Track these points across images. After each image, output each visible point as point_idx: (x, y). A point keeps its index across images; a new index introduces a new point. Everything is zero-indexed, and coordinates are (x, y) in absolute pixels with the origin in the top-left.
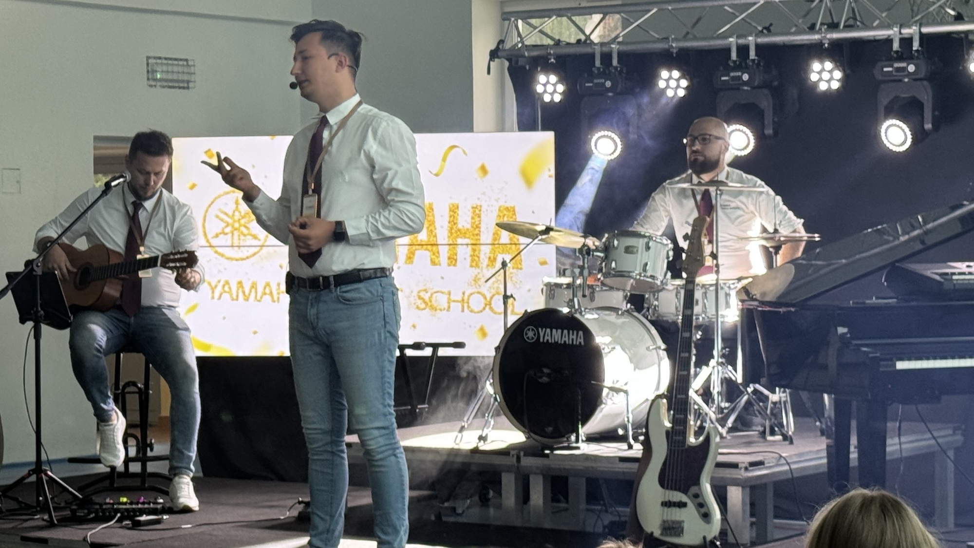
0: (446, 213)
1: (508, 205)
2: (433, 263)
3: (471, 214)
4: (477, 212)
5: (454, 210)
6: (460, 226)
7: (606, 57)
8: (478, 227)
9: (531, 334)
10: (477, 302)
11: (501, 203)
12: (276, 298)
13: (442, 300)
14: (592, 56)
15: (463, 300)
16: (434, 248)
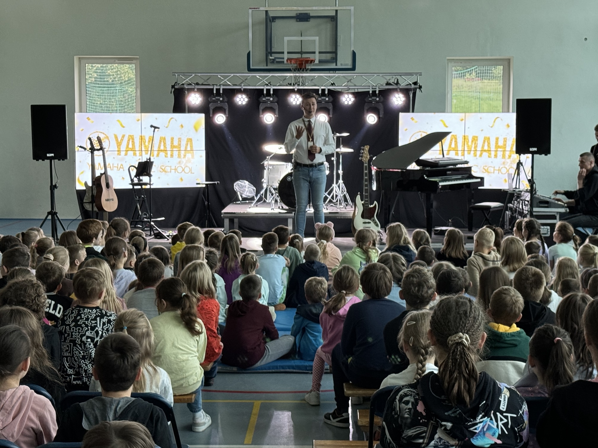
0: (170, 140)
1: (190, 137)
2: (166, 157)
3: (178, 140)
4: (180, 140)
5: (172, 139)
6: (174, 144)
7: (218, 90)
8: (180, 145)
9: (289, 179)
10: (180, 170)
11: (188, 137)
12: (112, 169)
13: (168, 169)
14: (213, 89)
15: (175, 169)
16: (166, 152)
